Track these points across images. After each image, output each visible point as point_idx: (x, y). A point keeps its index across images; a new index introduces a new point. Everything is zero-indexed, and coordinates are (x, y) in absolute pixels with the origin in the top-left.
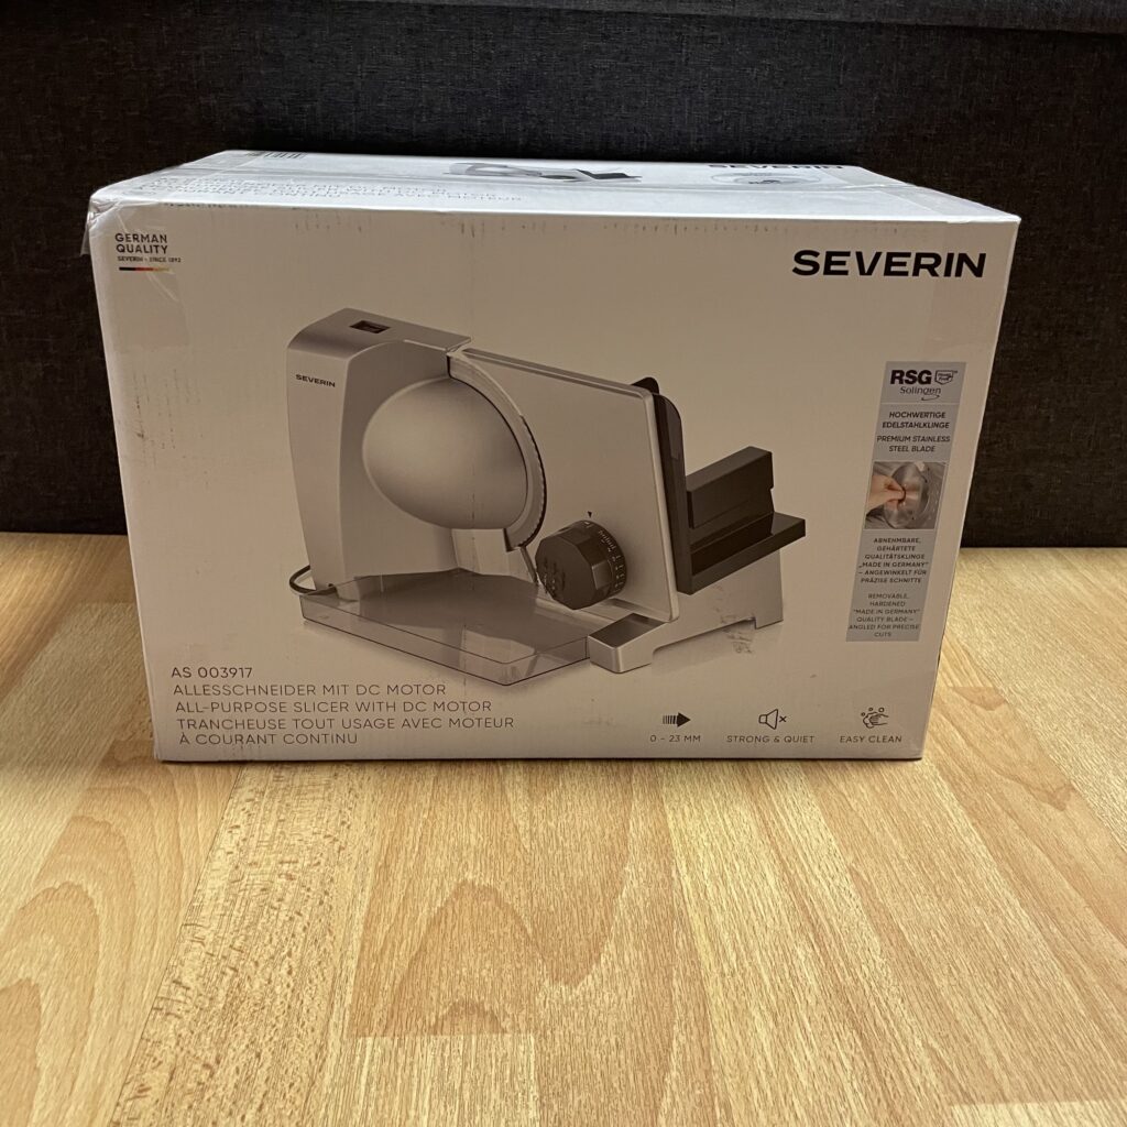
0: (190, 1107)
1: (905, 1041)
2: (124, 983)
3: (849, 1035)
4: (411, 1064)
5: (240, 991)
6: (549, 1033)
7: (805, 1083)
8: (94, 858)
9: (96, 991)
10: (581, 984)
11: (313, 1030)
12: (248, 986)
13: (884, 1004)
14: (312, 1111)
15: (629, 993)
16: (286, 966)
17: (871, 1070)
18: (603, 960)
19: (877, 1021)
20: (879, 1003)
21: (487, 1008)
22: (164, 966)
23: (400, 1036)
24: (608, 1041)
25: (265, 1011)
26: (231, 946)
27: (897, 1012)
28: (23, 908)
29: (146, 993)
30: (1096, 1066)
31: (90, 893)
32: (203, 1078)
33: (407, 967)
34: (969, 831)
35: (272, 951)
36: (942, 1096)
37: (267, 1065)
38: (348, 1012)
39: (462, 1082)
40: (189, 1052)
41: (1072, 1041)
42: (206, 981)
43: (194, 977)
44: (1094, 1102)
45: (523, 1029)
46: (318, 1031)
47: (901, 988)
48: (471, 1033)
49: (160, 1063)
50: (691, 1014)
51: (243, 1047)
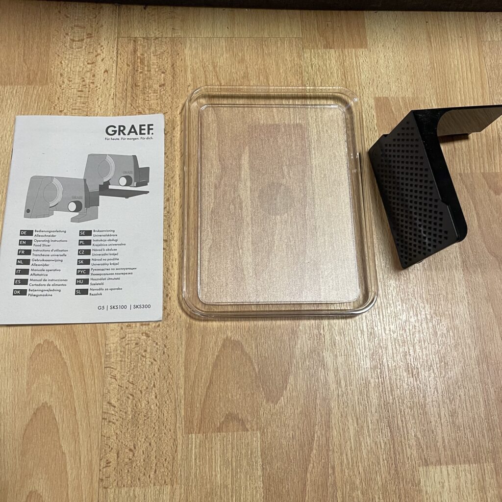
0: (128, 471)
2: (87, 404)
3: (387, 431)
4: (212, 448)
5: (137, 408)
6: (265, 431)
7: (365, 456)
9: (77, 409)
10: (279, 402)
11: (170, 430)
12: (139, 405)
14: (175, 472)
15: (299, 408)
16: (154, 394)
18: (288, 389)
19: (399, 422)
20: (401, 412)
21: (240, 418)
22: (102, 394)
23: (205, 433)
24: (289, 435)
25: (149, 420)
26: (128, 381)
27: (407, 417)
28: (31, 358)
29: (98, 410)
30: (480, 446)
31: (58, 347)
32: (131, 456)
33: (205, 394)
34: (463, 298)
35: (147, 384)
36: (417, 462)
37: (154, 449)
38: (183, 420)
39: (232, 458)
40: (122, 443)
41: (474, 433)
42: (122, 402)
43: (116, 400)
44: (474, 465)
45: (255, 429)
46: (172, 431)
48: (234, 432)
49: (112, 449)
50: (323, 419)
51: (143, 440)
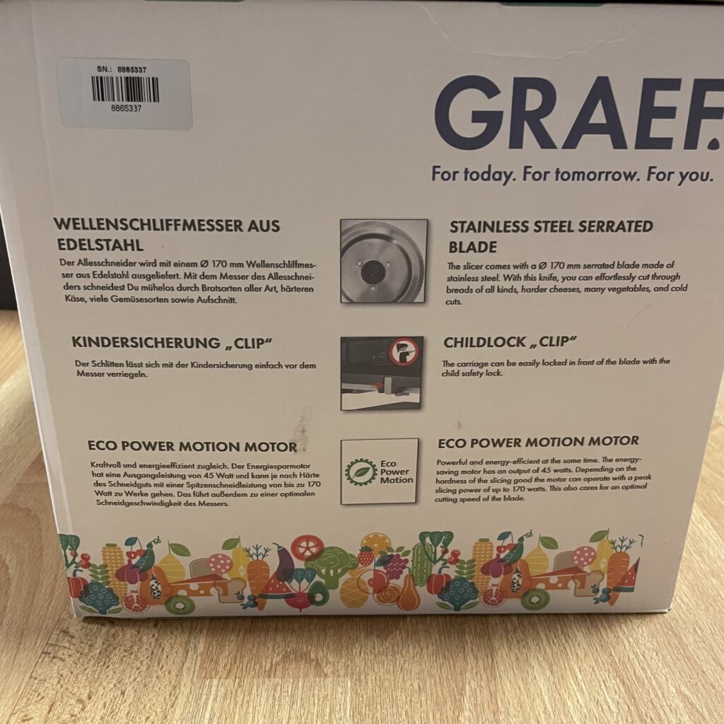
1: (661, 688)
2: (23, 632)
3: (613, 683)
4: (248, 702)
5: (114, 639)
6: (363, 677)
8: (14, 534)
11: (170, 673)
13: (641, 657)
17: (634, 713)
19: (636, 670)
20: (637, 656)
22: (57, 619)
23: (240, 678)
24: (412, 685)
25: (133, 656)
27: (653, 664)
29: (39, 641)
31: (7, 562)
32: (76, 710)
34: (701, 518)
37: (129, 701)
38: (199, 658)
39: (289, 719)
40: (67, 689)
42: (88, 631)
43: (79, 628)
45: (342, 674)
46: (173, 674)
47: (654, 643)
48: (299, 677)
49: (43, 697)
51: (111, 686)
